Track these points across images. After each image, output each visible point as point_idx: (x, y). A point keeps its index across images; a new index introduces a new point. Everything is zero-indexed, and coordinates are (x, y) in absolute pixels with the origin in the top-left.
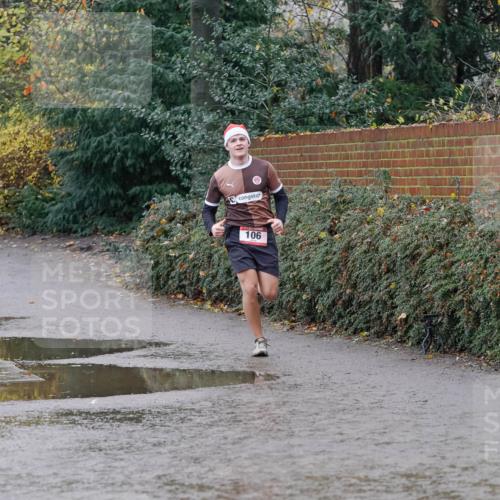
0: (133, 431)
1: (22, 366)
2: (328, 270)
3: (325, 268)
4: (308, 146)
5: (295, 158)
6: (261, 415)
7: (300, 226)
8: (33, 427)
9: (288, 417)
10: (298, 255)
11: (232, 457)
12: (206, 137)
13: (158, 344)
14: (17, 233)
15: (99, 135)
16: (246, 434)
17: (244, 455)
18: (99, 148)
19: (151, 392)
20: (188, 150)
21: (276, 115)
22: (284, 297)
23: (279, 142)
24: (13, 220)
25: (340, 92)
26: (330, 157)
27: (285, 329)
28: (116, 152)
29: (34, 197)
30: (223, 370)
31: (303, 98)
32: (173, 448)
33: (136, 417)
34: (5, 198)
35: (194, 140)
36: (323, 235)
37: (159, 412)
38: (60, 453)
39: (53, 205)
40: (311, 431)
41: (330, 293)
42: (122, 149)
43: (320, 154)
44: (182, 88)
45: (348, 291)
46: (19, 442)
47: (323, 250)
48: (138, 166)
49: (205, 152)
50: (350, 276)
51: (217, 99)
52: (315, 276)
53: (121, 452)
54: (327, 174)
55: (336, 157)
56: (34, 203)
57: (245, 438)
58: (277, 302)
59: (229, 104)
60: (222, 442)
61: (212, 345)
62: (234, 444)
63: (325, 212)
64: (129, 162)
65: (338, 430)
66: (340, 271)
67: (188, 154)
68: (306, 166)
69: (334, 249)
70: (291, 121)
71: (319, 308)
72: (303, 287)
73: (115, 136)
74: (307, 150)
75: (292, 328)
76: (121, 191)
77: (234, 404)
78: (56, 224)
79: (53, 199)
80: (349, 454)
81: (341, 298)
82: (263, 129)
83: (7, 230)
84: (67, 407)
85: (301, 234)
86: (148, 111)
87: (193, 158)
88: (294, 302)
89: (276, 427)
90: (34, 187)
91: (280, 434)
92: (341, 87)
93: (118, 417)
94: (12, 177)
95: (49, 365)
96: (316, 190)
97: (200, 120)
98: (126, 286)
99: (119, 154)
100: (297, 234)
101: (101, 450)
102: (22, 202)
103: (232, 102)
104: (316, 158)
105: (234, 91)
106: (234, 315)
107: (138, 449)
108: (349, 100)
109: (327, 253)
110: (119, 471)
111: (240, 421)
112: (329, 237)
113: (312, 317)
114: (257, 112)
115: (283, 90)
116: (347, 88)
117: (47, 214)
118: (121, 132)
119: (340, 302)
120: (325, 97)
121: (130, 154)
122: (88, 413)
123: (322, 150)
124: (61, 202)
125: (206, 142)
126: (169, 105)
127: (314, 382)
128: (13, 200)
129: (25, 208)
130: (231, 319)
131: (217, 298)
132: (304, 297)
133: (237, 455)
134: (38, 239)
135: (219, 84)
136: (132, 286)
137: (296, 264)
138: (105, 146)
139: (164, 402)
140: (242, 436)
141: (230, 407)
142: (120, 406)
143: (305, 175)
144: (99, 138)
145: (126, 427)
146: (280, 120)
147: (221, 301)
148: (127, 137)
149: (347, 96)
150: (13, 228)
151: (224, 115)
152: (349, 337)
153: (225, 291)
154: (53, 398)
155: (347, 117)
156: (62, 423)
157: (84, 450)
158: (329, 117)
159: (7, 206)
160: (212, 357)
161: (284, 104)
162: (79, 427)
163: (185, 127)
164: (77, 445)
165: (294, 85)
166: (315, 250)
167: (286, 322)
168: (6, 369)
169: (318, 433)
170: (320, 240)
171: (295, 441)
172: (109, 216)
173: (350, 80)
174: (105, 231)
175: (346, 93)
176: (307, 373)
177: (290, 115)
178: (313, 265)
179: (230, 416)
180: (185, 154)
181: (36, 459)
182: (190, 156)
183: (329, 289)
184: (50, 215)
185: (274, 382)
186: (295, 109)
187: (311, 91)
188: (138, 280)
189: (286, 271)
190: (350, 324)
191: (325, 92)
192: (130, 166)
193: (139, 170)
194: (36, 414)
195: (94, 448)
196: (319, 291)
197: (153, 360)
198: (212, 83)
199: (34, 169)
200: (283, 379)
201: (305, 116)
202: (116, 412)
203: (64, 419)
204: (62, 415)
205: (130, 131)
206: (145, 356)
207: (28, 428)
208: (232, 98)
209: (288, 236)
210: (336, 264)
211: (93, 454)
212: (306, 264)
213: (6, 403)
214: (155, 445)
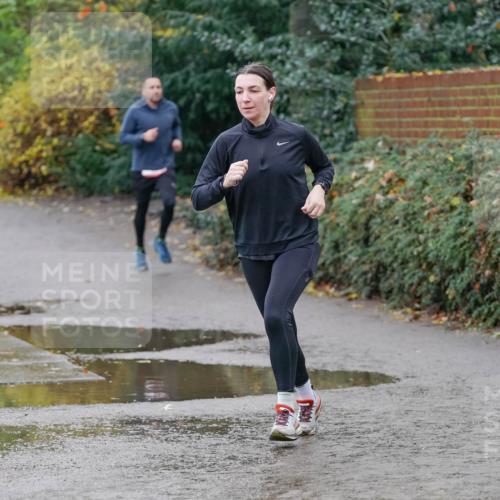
0: (217, 444)
1: (77, 361)
2: (462, 245)
3: (458, 243)
4: (438, 88)
5: (422, 104)
6: (378, 426)
7: (427, 189)
8: (91, 438)
9: (413, 429)
10: (425, 226)
11: (343, 478)
12: (309, 75)
13: (246, 336)
14: (69, 194)
15: (172, 71)
16: (358, 451)
17: (356, 477)
18: (173, 88)
19: (238, 396)
20: (287, 92)
21: (398, 49)
22: (406, 278)
23: (400, 83)
24: (64, 177)
25: (478, 21)
26: (465, 103)
27: (407, 319)
28: (194, 94)
29: (90, 148)
30: (330, 369)
31: (431, 28)
32: (267, 466)
33: (221, 427)
34: (54, 149)
35: (293, 79)
36: (457, 201)
37: (249, 422)
38: (125, 470)
39: (114, 159)
40: (441, 448)
41: (465, 274)
42: (203, 88)
43: (452, 98)
44: (277, 14)
45: (487, 272)
46: (74, 457)
47: (457, 220)
48: (221, 111)
49: (307, 94)
50: (490, 253)
51: (323, 27)
52: (446, 253)
53: (202, 470)
54: (461, 124)
55: (473, 103)
56: (91, 156)
57: (358, 455)
58: (397, 285)
59: (339, 35)
60: (330, 459)
61: (316, 337)
62: (344, 462)
63: (459, 172)
64: (210, 106)
65: (476, 447)
66: (478, 247)
67: (285, 97)
68: (435, 114)
69: (470, 219)
70: (416, 57)
71: (450, 293)
72: (430, 266)
73: (193, 73)
74: (436, 94)
75: (416, 318)
76: (200, 143)
77: (343, 413)
78: (119, 183)
79: (114, 151)
80: (489, 477)
81: (478, 280)
82: (380, 66)
83: (57, 190)
84: (133, 414)
85: (428, 200)
86: (236, 42)
87: (293, 101)
88: (419, 284)
89: (398, 442)
90: (92, 137)
91: (401, 452)
92: (480, 13)
93: (198, 426)
94: (63, 123)
95: (111, 360)
96: (448, 144)
97: (302, 53)
98: (207, 262)
99: (198, 95)
100: (423, 200)
101: (176, 468)
102: (75, 154)
103: (342, 31)
104: (448, 104)
105: (344, 17)
106: (343, 300)
107: (223, 466)
108: (489, 31)
109: (461, 224)
110: (199, 494)
111: (352, 434)
112: (465, 204)
113: (440, 304)
114: (373, 44)
115: (405, 17)
116: (487, 15)
117: (107, 170)
118: (202, 67)
119: (477, 286)
120: (459, 26)
121: (212, 96)
122: (160, 421)
123: (455, 94)
124: (125, 154)
125: (309, 82)
126: (262, 35)
127: (444, 385)
128: (64, 152)
129: (79, 162)
130: (339, 304)
131: (321, 279)
132: (432, 279)
133: (347, 476)
134: (95, 201)
135: (326, 10)
136: (214, 262)
137: (422, 237)
138: (180, 85)
139: (256, 409)
140: (355, 452)
141: (339, 416)
142: (200, 413)
143: (434, 124)
144: (172, 76)
145: (207, 440)
146: (402, 55)
147: (327, 283)
148: (209, 74)
149: (487, 26)
150: (64, 187)
151: (332, 48)
152: (488, 330)
153: (331, 270)
154: (115, 402)
155: (488, 53)
156: (127, 433)
157: (156, 468)
158: (464, 52)
159: (56, 158)
160: (316, 352)
161: (408, 36)
162: (149, 438)
163: (283, 63)
164: (147, 461)
165: (420, 11)
166: (447, 220)
167: (409, 310)
168: (55, 365)
169: (450, 450)
170: (453, 208)
171: (420, 460)
172: (185, 174)
173: (492, 5)
174: (180, 192)
175: (486, 21)
176: (436, 374)
177: (415, 49)
178: (443, 238)
179: (338, 427)
180: (282, 97)
181: (96, 478)
182: (288, 100)
183: (463, 269)
184: (112, 173)
185: (392, 385)
186: (421, 40)
187: (442, 18)
188: (222, 256)
189: (409, 245)
190: (490, 314)
191: (460, 20)
192: (212, 111)
193: (223, 116)
194: (96, 422)
195: (169, 465)
196: (450, 271)
197: (242, 355)
198: (317, 8)
199: (91, 113)
200: (404, 381)
201: (434, 51)
202: (194, 420)
203: (129, 428)
204: (128, 423)
205: (212, 66)
206: (230, 351)
207: (84, 440)
208: (341, 26)
209: (412, 202)
210: (473, 238)
211: (167, 472)
212: (434, 237)
213: (56, 407)
214: (244, 463)
